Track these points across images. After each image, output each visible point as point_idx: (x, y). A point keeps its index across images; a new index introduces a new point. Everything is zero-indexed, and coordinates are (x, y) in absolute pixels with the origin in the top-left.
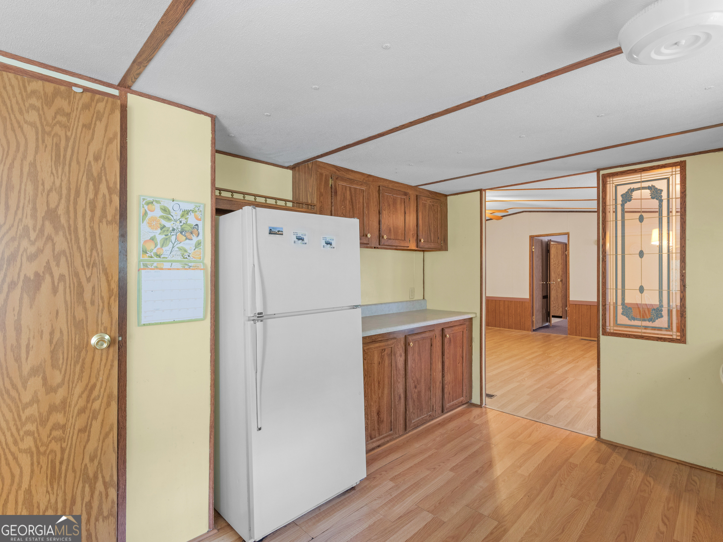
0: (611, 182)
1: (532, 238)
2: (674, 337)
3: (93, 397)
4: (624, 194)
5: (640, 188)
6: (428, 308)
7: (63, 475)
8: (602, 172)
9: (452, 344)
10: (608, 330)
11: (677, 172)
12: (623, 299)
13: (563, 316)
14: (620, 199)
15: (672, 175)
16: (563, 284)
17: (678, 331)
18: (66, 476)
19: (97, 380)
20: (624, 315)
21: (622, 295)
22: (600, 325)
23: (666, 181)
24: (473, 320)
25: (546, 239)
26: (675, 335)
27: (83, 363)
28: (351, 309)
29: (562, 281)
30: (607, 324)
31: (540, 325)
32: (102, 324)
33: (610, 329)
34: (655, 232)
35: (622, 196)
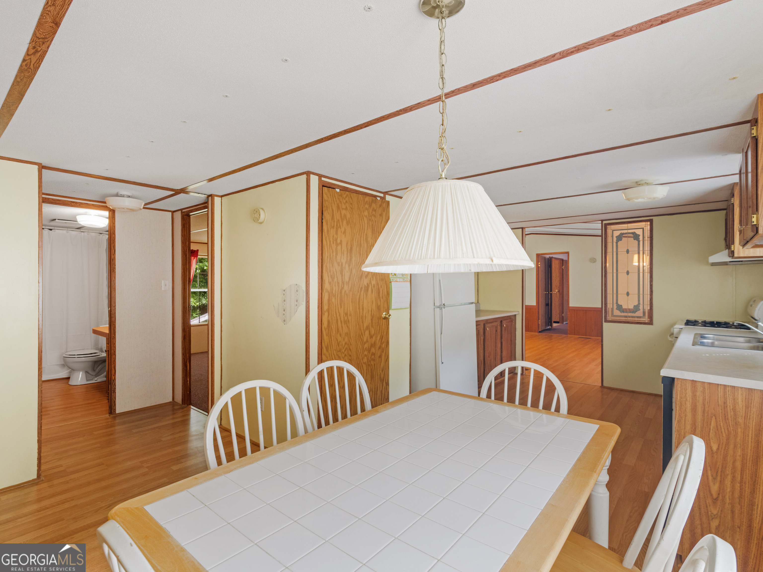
0: (610, 228)
1: (538, 255)
2: (647, 321)
3: (382, 342)
4: (618, 236)
5: (627, 233)
6: (481, 309)
7: (374, 376)
8: (604, 222)
9: (506, 332)
10: (608, 319)
11: (648, 225)
12: (617, 300)
13: (560, 322)
14: (615, 239)
15: (645, 226)
16: (560, 294)
17: (648, 318)
18: (375, 377)
19: (384, 334)
20: (618, 310)
21: (616, 298)
22: (603, 316)
23: (642, 230)
24: (517, 316)
25: (548, 256)
26: (646, 319)
27: (380, 326)
28: (470, 304)
29: (559, 291)
30: (608, 316)
31: (543, 328)
32: (385, 307)
33: (609, 319)
34: (636, 257)
35: (616, 237)
